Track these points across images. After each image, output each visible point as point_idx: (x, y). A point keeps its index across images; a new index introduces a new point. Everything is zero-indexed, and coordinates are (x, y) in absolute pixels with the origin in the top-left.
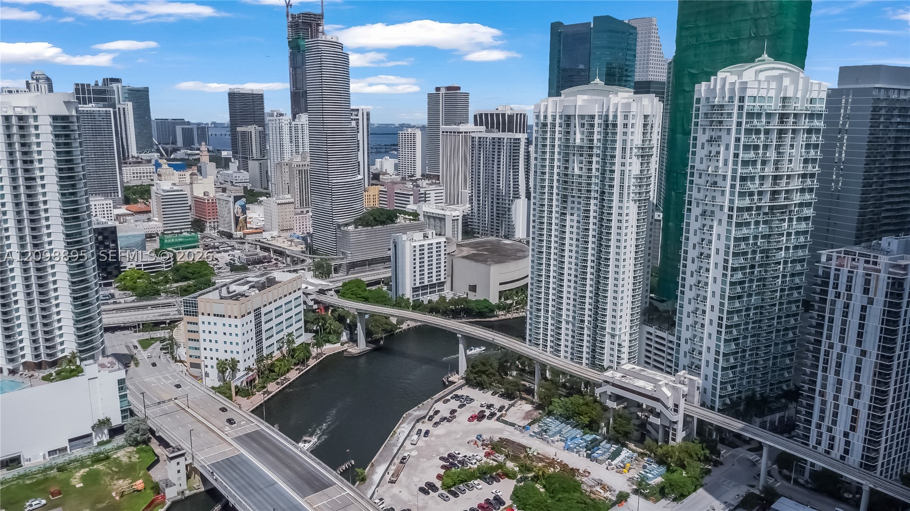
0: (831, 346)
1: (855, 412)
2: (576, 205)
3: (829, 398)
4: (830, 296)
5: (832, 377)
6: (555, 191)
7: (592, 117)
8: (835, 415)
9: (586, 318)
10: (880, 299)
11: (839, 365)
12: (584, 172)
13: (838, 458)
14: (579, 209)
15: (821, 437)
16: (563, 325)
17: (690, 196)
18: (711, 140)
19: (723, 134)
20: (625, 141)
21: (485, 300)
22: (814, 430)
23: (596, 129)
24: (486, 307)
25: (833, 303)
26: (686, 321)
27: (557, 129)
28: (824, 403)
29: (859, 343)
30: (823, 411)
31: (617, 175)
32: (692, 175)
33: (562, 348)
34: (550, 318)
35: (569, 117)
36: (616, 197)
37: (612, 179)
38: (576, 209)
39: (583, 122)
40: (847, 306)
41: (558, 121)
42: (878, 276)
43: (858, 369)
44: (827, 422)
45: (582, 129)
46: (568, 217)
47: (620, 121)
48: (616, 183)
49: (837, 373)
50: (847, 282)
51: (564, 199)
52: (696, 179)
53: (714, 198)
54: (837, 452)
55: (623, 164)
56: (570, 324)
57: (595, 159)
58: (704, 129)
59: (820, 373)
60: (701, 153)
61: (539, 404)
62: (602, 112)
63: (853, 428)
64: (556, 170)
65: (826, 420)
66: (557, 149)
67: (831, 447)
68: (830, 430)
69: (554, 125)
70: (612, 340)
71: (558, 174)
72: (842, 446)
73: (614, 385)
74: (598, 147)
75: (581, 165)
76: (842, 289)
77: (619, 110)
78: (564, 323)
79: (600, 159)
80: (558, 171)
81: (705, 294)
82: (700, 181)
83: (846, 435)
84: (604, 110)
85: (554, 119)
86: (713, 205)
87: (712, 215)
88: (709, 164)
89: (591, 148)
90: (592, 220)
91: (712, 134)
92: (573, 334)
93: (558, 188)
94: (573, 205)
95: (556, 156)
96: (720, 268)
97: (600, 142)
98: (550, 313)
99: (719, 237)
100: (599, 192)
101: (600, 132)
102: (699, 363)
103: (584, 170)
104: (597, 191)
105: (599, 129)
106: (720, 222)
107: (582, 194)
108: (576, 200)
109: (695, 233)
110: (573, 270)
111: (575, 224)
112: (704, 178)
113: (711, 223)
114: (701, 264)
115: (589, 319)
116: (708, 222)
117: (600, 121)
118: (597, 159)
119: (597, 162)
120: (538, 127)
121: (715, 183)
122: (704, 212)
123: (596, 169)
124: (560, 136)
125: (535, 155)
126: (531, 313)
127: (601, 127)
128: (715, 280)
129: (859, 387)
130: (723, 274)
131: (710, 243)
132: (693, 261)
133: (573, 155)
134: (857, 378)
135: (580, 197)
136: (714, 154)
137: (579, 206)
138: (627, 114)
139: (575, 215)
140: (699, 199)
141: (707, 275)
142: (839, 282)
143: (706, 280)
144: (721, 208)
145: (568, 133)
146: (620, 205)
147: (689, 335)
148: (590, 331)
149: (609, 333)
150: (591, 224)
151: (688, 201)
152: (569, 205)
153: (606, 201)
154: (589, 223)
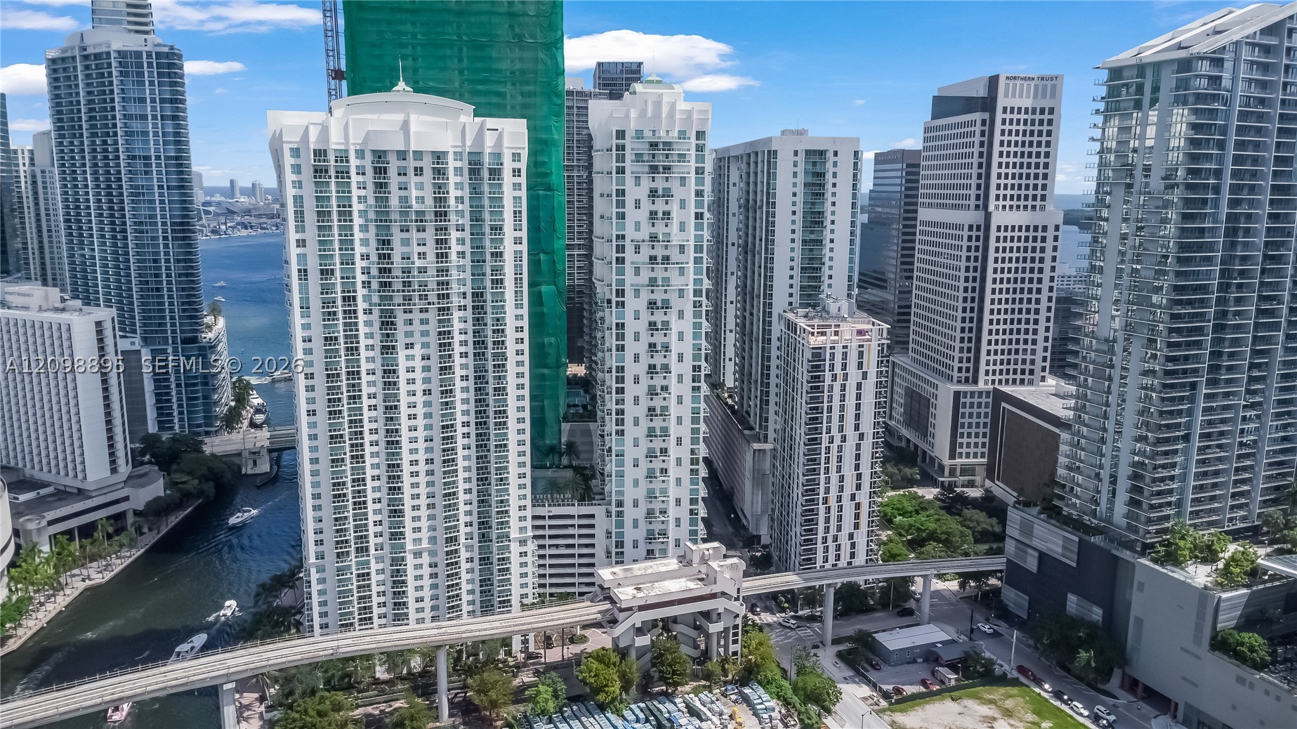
0: (831, 440)
1: (858, 506)
2: (417, 326)
3: (833, 503)
4: (828, 381)
5: (834, 477)
6: (361, 305)
7: (439, 156)
8: (840, 518)
9: (462, 531)
10: (872, 370)
11: (840, 459)
12: (431, 261)
13: (846, 565)
14: (425, 333)
15: (827, 552)
16: (410, 560)
17: (621, 282)
18: (653, 193)
19: (674, 185)
20: (518, 200)
22: (820, 547)
23: (453, 179)
25: (831, 388)
26: (631, 474)
27: (355, 178)
28: (828, 510)
29: (857, 427)
30: (827, 520)
31: (507, 261)
32: (621, 248)
34: (373, 562)
35: (379, 155)
37: (497, 270)
38: (417, 335)
39: (419, 164)
40: (843, 388)
41: (354, 162)
43: (858, 457)
44: (833, 530)
45: (418, 179)
46: (402, 354)
47: (508, 165)
49: (839, 469)
50: (843, 359)
51: (388, 323)
53: (666, 281)
54: (843, 563)
56: (425, 555)
57: (454, 235)
59: (822, 477)
60: (634, 215)
62: (463, 146)
63: (857, 526)
64: (359, 264)
65: (831, 529)
66: (357, 221)
67: (838, 558)
68: (835, 539)
69: (343, 173)
70: (523, 549)
71: (366, 271)
72: (849, 550)
74: (460, 213)
75: (421, 249)
76: (838, 369)
77: (505, 144)
79: (467, 235)
80: (365, 264)
81: (664, 424)
82: (637, 258)
83: (851, 536)
84: (468, 143)
85: (342, 157)
86: (666, 292)
87: (666, 305)
88: (653, 230)
89: (441, 215)
90: (458, 349)
91: (654, 185)
92: (434, 570)
93: (367, 298)
94: (409, 328)
95: (358, 235)
96: (688, 379)
97: (462, 203)
98: (372, 551)
99: (681, 336)
100: (469, 296)
101: (462, 184)
102: (663, 527)
103: (431, 257)
104: (464, 294)
105: (458, 179)
106: (681, 314)
107: (429, 304)
108: (416, 316)
109: (637, 337)
110: (421, 452)
111: (418, 363)
112: (646, 252)
113: (665, 318)
114: (652, 383)
115: (468, 529)
116: (659, 317)
117: (459, 164)
118: (459, 234)
119: (458, 240)
120: (299, 173)
121: (666, 259)
122: (650, 303)
123: (458, 253)
124: (362, 193)
125: (299, 236)
126: (321, 569)
127: (461, 175)
128: (680, 400)
129: (859, 477)
130: (694, 388)
131: (666, 348)
132: (637, 380)
133: (402, 231)
134: (857, 467)
135: (427, 310)
136: (660, 215)
137: (425, 327)
138: (518, 151)
139: (418, 347)
140: (643, 286)
141: (667, 395)
142: (835, 362)
143: (664, 404)
144: (681, 293)
145: (381, 186)
146: (519, 312)
147: (640, 492)
148: (473, 551)
150: (456, 358)
151: (617, 290)
152: (401, 329)
153: (489, 310)
154: (451, 356)
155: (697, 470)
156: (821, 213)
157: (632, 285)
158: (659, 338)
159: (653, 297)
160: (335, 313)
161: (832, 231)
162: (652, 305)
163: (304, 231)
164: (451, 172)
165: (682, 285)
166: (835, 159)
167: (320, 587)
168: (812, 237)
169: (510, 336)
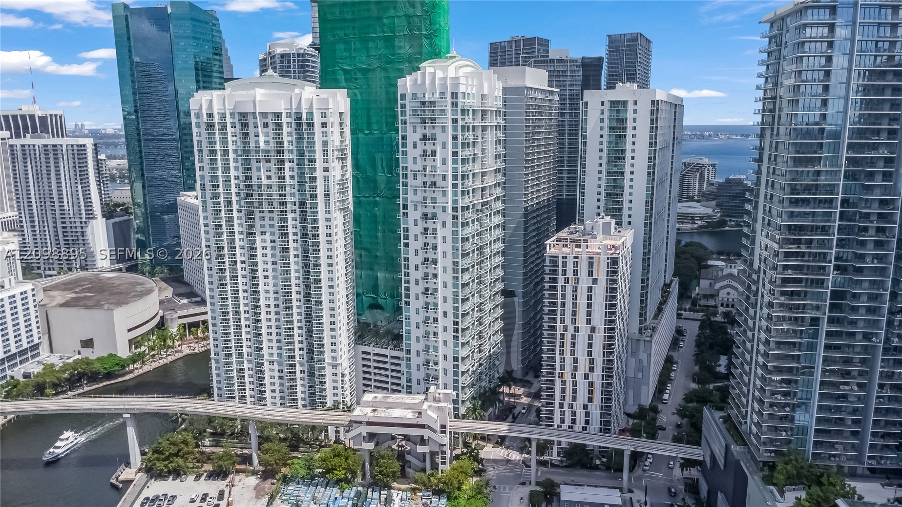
0: (565, 329)
1: (591, 384)
2: (267, 222)
3: (568, 377)
4: (561, 282)
5: (569, 359)
6: (235, 207)
7: (278, 115)
8: (575, 391)
9: (297, 353)
10: (602, 279)
11: (573, 345)
12: (274, 182)
13: (581, 430)
14: (272, 226)
15: (564, 415)
16: (267, 367)
17: (406, 199)
18: (424, 138)
19: (438, 131)
20: (325, 143)
21: (111, 356)
22: (557, 411)
23: (285, 130)
24: (117, 364)
25: (564, 288)
26: (415, 333)
27: (230, 130)
28: (564, 383)
29: (589, 322)
30: (563, 391)
31: (320, 183)
32: (405, 176)
33: (268, 395)
34: (246, 362)
35: (244, 116)
36: (321, 208)
37: (314, 188)
38: (267, 226)
39: (265, 121)
40: (575, 289)
41: (229, 120)
42: (599, 258)
43: (590, 346)
44: (568, 399)
45: (266, 130)
46: (258, 238)
47: (317, 120)
48: (320, 191)
49: (573, 353)
50: (574, 267)
51: (250, 217)
52: (410, 180)
53: (434, 199)
54: (578, 427)
55: (326, 170)
57: (287, 165)
58: (415, 127)
59: (558, 357)
60: (413, 153)
61: (263, 472)
62: (291, 109)
63: (590, 400)
64: (233, 182)
65: (567, 398)
66: (232, 156)
67: (574, 421)
68: (571, 406)
69: (224, 127)
70: (335, 371)
71: (237, 186)
72: (583, 418)
73: (369, 423)
74: (291, 151)
75: (268, 174)
76: (570, 274)
77: (315, 106)
78: (266, 364)
79: (294, 165)
80: (236, 182)
81: (435, 301)
82: (415, 183)
83: (585, 407)
84: (294, 107)
85: (223, 117)
86: (434, 207)
87: (434, 217)
88: (425, 163)
89: (280, 152)
90: (291, 238)
91: (425, 132)
92: (281, 375)
93: (238, 203)
94: (263, 222)
95: (232, 164)
96: (450, 271)
97: (292, 145)
98: (245, 356)
99: (444, 239)
100: (297, 204)
101: (291, 133)
102: (436, 373)
103: (274, 179)
104: (295, 202)
105: (289, 130)
106: (444, 224)
107: (274, 208)
108: (267, 215)
109: (416, 238)
110: (272, 299)
111: (268, 244)
112: (420, 179)
113: (434, 226)
114: (427, 271)
115: (301, 352)
116: (430, 225)
117: (289, 120)
118: (290, 165)
119: (290, 168)
120: (200, 127)
121: (434, 184)
122: (425, 215)
123: (290, 176)
124: (234, 139)
125: (200, 165)
126: (217, 362)
127: (291, 127)
128: (445, 285)
129: (592, 361)
130: (454, 278)
131: (435, 247)
132: (417, 268)
133: (257, 162)
134: (590, 354)
135: (273, 212)
136: (429, 153)
137: (272, 222)
138: (324, 111)
139: (268, 234)
140: (416, 202)
141: (435, 281)
142: (567, 268)
143: (435, 286)
144: (444, 209)
145: (246, 135)
146: (328, 216)
147: (421, 346)
148: (304, 366)
149: (329, 364)
150: (291, 242)
151: (403, 204)
152: (258, 222)
153: (309, 214)
154: (288, 241)
155: (458, 337)
156: (623, 151)
157: (412, 202)
158: (430, 240)
159: (426, 210)
160: (220, 211)
161: (632, 165)
163: (202, 162)
164: (285, 125)
165: (444, 203)
166: (635, 107)
167: (217, 372)
168: (615, 169)
169: (322, 231)
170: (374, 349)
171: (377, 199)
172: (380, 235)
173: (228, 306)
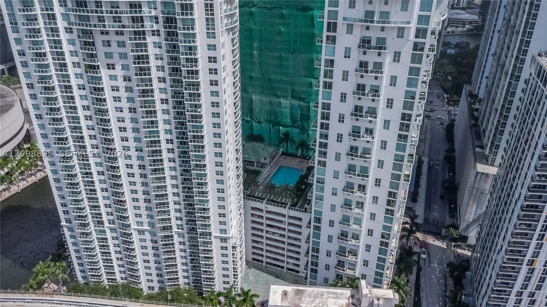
2: (114, 48)
3: (539, 265)
6: (61, 24)
9: (174, 223)
14: (123, 56)
17: (334, 15)
22: (512, 299)
30: (528, 279)
33: (141, 265)
34: (108, 231)
36: (200, 28)
38: (116, 56)
44: (531, 288)
46: (104, 73)
53: (385, 15)
56: (147, 234)
65: (530, 286)
68: (532, 295)
70: (224, 245)
78: (135, 234)
81: (365, 166)
86: (383, 29)
87: (381, 45)
90: (155, 74)
92: (156, 246)
93: (66, 17)
94: (108, 50)
96: (395, 127)
98: (106, 224)
99: (393, 81)
100: (161, 20)
102: (353, 248)
104: (156, 18)
106: (397, 57)
107: (124, 27)
108: (114, 39)
109: (345, 76)
110: (134, 159)
111: (121, 84)
113: (378, 59)
115: (179, 223)
116: (371, 57)
122: (363, 41)
126: (71, 230)
128: (384, 145)
130: (400, 136)
131: (376, 91)
132: (341, 119)
135: (122, 33)
137: (122, 50)
139: (118, 67)
140: (355, 20)
141: (370, 139)
143: (367, 146)
144: (401, 32)
146: (211, 41)
147: (337, 216)
148: (183, 237)
149: (216, 237)
150: (155, 82)
151: (329, 23)
152: (100, 50)
153: (180, 38)
154: (150, 80)
155: (393, 211)
157: (345, 19)
158: (369, 81)
159: (367, 34)
160: (39, 31)
162: (365, 43)
165: (402, 23)
167: (72, 240)
169: (203, 66)
170: (267, 206)
171: (253, 9)
172: (255, 53)
173: (73, 166)
